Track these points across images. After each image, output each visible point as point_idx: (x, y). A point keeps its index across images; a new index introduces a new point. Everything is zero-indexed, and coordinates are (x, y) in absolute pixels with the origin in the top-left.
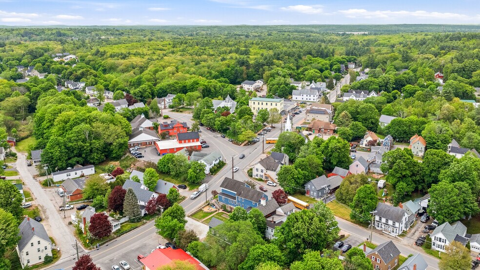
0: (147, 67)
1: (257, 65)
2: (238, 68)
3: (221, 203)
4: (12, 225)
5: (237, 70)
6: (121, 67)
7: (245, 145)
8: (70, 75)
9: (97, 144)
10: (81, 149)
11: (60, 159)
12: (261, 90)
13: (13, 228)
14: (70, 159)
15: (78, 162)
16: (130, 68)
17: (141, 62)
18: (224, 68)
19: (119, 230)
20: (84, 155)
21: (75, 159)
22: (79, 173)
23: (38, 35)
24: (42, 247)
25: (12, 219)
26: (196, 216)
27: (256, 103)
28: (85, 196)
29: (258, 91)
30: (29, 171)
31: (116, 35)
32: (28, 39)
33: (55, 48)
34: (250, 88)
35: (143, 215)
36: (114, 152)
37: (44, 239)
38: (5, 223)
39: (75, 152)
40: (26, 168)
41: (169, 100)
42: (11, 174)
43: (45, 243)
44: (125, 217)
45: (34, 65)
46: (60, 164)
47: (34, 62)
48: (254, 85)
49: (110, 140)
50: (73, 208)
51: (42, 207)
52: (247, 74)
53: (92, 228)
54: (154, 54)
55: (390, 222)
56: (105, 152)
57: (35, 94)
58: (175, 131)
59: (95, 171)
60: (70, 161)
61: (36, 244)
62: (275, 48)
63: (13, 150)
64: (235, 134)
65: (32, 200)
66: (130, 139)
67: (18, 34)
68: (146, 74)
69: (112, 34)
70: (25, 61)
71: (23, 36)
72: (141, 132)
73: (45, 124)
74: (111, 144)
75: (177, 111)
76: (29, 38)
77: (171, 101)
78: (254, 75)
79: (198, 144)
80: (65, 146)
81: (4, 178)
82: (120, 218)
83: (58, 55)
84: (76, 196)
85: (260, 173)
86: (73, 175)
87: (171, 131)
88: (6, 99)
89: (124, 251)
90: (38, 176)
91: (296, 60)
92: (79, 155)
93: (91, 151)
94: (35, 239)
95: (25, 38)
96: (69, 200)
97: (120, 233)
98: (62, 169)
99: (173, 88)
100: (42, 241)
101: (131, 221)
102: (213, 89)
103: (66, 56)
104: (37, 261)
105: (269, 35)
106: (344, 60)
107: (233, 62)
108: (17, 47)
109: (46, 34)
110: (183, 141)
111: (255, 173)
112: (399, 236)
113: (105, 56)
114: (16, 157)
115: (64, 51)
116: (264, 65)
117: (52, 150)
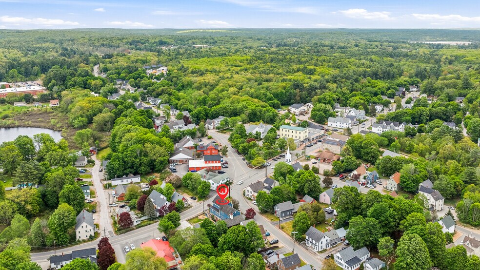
0: (217, 85)
1: (310, 89)
2: (292, 91)
3: (212, 214)
4: (72, 214)
5: (290, 93)
6: (195, 85)
7: (256, 169)
8: (153, 92)
9: (145, 160)
10: (133, 163)
11: (118, 169)
12: (306, 113)
13: (72, 217)
14: (125, 169)
15: (131, 172)
16: (203, 86)
17: (214, 80)
18: (280, 90)
19: (139, 224)
20: (135, 168)
21: (129, 170)
22: (129, 180)
23: (143, 44)
24: (88, 229)
25: (72, 211)
26: (192, 221)
27: (284, 130)
28: (126, 198)
29: (303, 115)
30: (99, 175)
31: (210, 43)
32: (134, 47)
33: (152, 60)
34: (296, 111)
35: (158, 216)
36: (157, 166)
37: (90, 224)
38: (68, 212)
39: (129, 165)
40: (98, 173)
41: (217, 122)
42: (87, 177)
43: (90, 227)
44: (145, 216)
45: (129, 80)
46: (118, 172)
47: (130, 76)
48: (299, 109)
49: (155, 157)
50: (117, 206)
51: (99, 203)
52: (300, 96)
53: (121, 221)
54: (230, 70)
55: (314, 242)
56: (151, 165)
57: (119, 110)
58: (209, 151)
59: (141, 180)
60: (125, 171)
61: (84, 227)
62: (343, 67)
63: (94, 158)
64: (251, 158)
65: (95, 197)
66: (171, 157)
67: (127, 43)
68: (212, 94)
69: (207, 43)
70: (123, 75)
71: (131, 45)
72: (180, 152)
73: (117, 139)
74: (155, 160)
75: (222, 132)
76: (136, 46)
77: (219, 122)
78: (307, 97)
79: (220, 165)
80: (123, 161)
81: (82, 180)
82: (141, 217)
83: (153, 66)
84: (121, 198)
85: (250, 194)
86: (125, 181)
87: (205, 152)
88: (98, 115)
89: (136, 238)
90: (103, 180)
91: (351, 83)
92: (132, 167)
93: (140, 165)
94: (84, 224)
95: (132, 46)
96: (117, 200)
97: (138, 227)
98: (120, 177)
99: (225, 110)
100: (88, 226)
101: (149, 219)
102: (258, 113)
103: (159, 68)
104: (85, 238)
105: (356, 46)
106: (406, 83)
107: (289, 84)
108: (122, 58)
109: (150, 43)
110: (208, 162)
111: (247, 193)
112: (318, 252)
113: (187, 72)
114: (94, 164)
115: (159, 62)
116: (317, 88)
117: (114, 163)
